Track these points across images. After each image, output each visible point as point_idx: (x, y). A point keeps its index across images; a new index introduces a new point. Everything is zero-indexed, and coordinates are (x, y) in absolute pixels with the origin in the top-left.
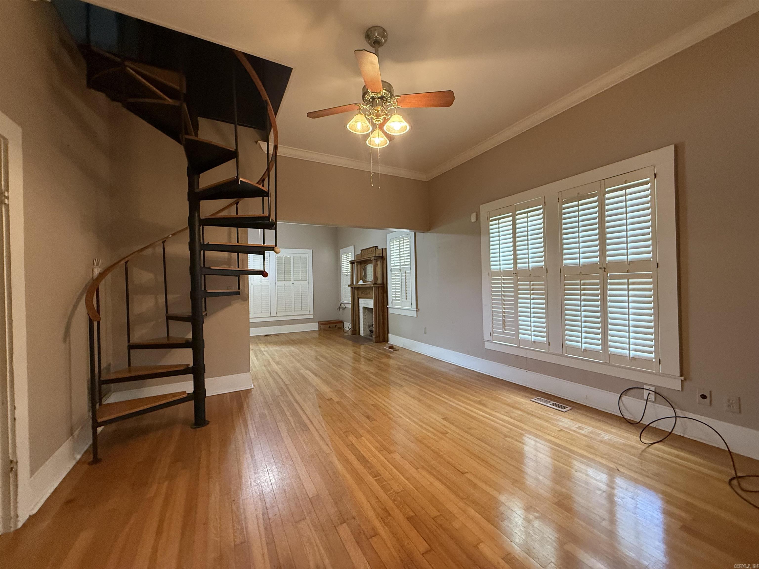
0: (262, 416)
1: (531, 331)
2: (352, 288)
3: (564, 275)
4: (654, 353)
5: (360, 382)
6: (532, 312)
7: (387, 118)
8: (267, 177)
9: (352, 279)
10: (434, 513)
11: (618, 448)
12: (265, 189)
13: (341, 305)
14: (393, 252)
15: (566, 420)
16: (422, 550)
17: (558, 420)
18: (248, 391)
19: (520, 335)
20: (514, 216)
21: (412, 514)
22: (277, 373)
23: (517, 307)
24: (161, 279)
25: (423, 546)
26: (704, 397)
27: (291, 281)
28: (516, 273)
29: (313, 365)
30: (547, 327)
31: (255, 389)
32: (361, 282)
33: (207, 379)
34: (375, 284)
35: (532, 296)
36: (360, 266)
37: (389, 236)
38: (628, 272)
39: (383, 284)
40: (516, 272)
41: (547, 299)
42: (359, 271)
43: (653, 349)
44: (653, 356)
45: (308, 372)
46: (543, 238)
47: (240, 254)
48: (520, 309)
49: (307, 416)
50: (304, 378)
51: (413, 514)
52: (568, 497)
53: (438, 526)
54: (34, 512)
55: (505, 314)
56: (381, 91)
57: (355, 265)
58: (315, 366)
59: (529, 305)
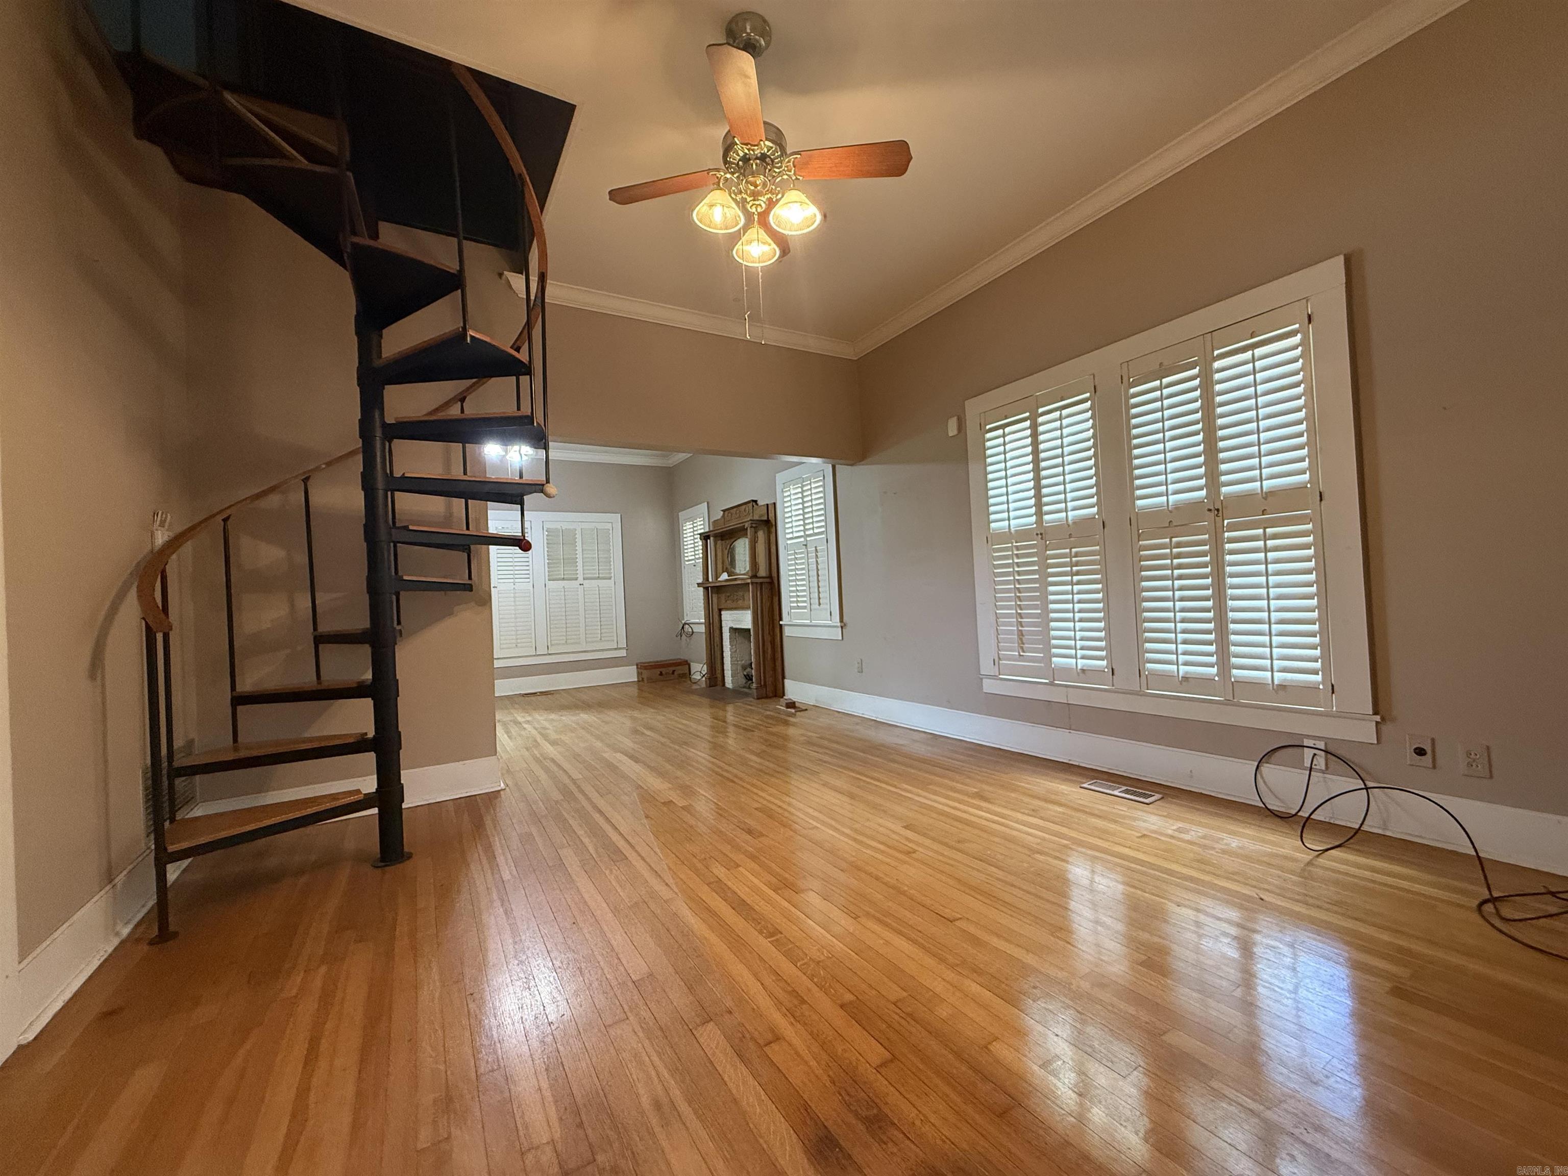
0: (526, 839)
1: (1076, 649)
2: (706, 589)
3: (1138, 531)
4: (1320, 673)
5: (730, 769)
6: (1076, 610)
7: (774, 200)
8: (527, 341)
9: (705, 570)
10: (895, 993)
11: (1258, 860)
12: (523, 356)
13: (683, 628)
14: (789, 509)
15: (1153, 819)
16: (876, 1061)
17: (1135, 819)
18: (493, 797)
19: (1054, 659)
20: (1033, 418)
21: (849, 997)
22: (553, 760)
23: (1046, 602)
24: (302, 559)
25: (875, 1053)
26: (1420, 752)
27: (576, 579)
28: (1041, 534)
29: (628, 743)
30: (1108, 638)
31: (507, 789)
32: (725, 576)
33: (406, 771)
34: (754, 576)
35: (1075, 578)
36: (722, 545)
37: (780, 477)
38: (1263, 515)
39: (770, 577)
40: (1043, 532)
41: (1105, 581)
42: (719, 554)
43: (1318, 665)
44: (1319, 678)
45: (619, 756)
46: (1093, 459)
47: (469, 501)
48: (1052, 606)
49: (621, 834)
50: (612, 768)
51: (852, 998)
52: (1163, 951)
53: (903, 1015)
54: (30, 1036)
55: (1022, 618)
56: (761, 140)
57: (711, 542)
58: (631, 745)
59: (1070, 597)
